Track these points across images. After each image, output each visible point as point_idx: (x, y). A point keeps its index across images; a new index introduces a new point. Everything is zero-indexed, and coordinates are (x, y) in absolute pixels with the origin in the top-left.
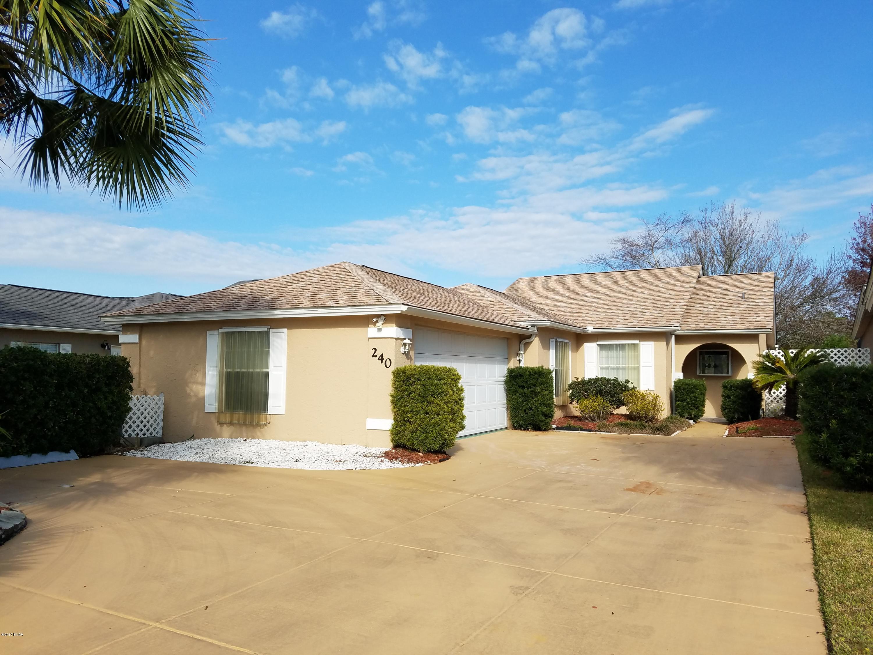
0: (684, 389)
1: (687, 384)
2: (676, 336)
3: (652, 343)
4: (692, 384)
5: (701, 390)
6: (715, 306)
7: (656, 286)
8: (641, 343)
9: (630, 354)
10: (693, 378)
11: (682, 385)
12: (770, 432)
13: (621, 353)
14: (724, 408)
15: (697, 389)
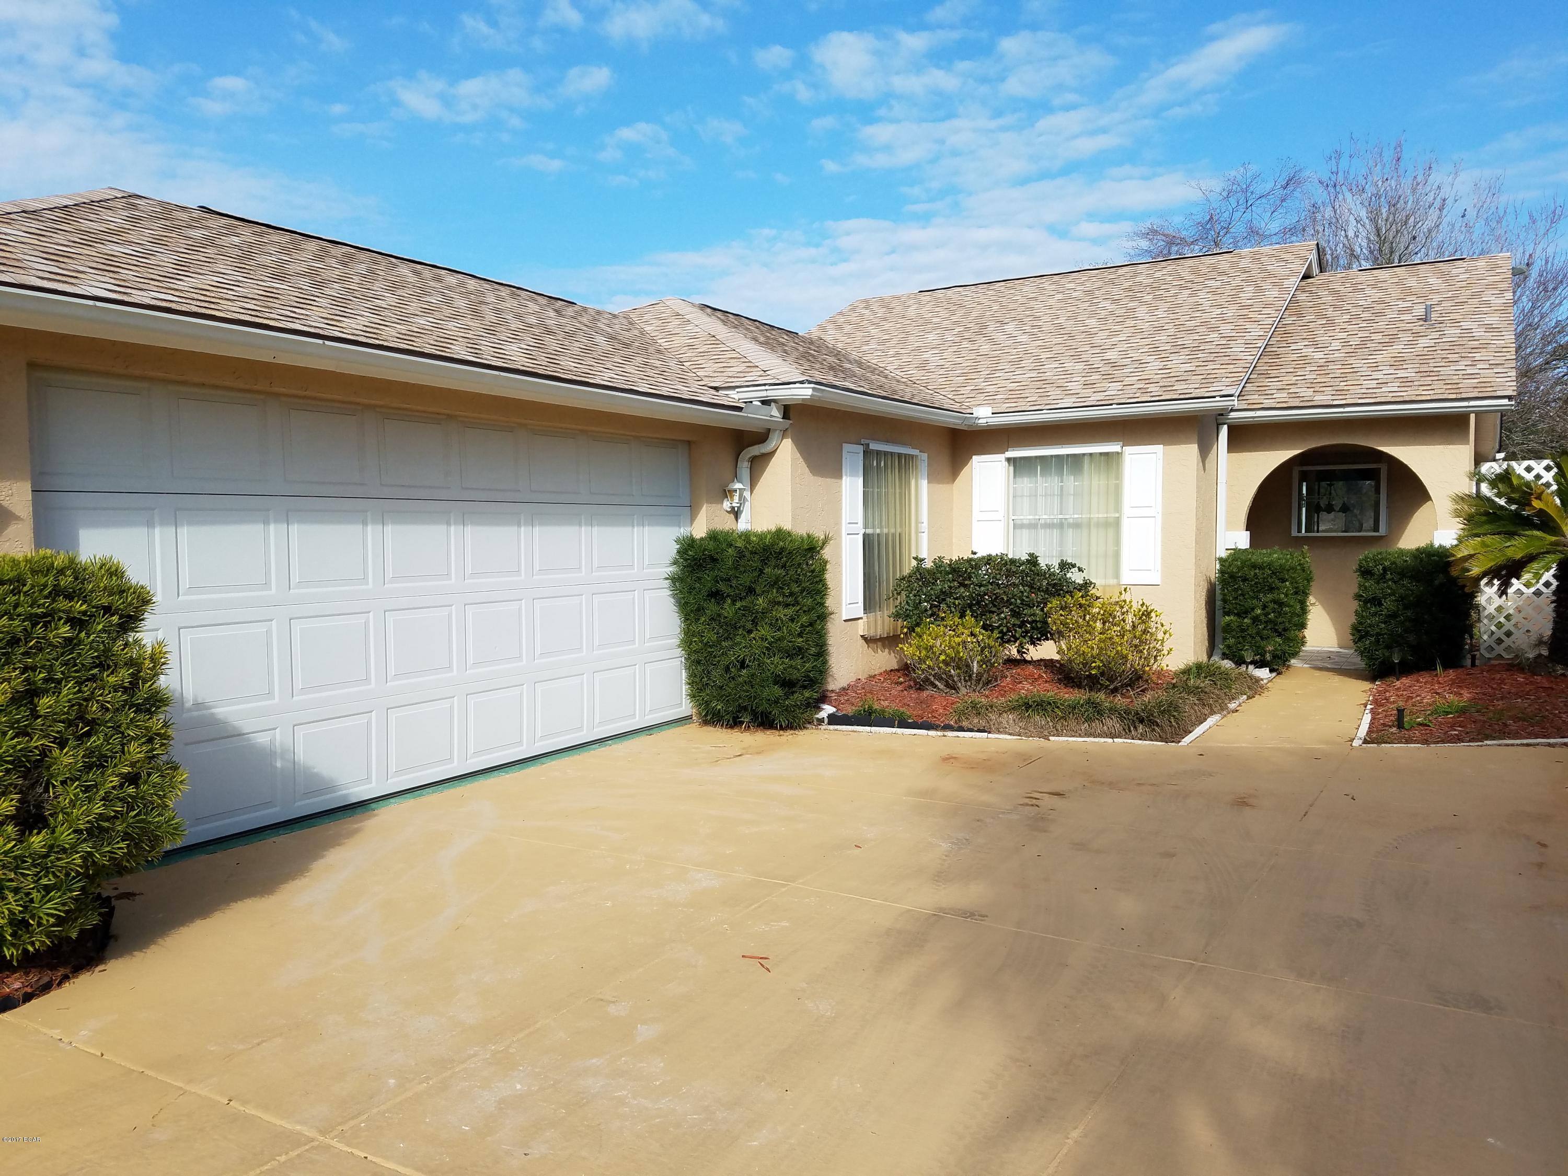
0: (1245, 580)
1: (1254, 566)
2: (1231, 429)
3: (1158, 449)
4: (1270, 565)
5: (1294, 582)
6: (1346, 343)
7: (1191, 295)
8: (1128, 450)
9: (1095, 482)
10: (1276, 548)
11: (1240, 569)
12: (1505, 725)
13: (1071, 482)
14: (1360, 633)
15: (1283, 580)
